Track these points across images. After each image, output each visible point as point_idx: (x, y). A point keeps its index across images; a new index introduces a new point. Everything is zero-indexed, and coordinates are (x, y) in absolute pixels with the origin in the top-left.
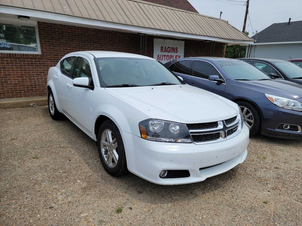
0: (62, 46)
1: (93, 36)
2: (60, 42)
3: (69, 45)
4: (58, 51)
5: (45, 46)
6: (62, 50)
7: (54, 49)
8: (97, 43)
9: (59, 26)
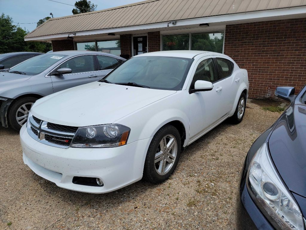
0: (244, 46)
1: (287, 29)
2: (243, 42)
3: (252, 44)
4: (239, 52)
5: (228, 48)
6: (243, 50)
7: (235, 50)
8: (291, 38)
9: (245, 25)
